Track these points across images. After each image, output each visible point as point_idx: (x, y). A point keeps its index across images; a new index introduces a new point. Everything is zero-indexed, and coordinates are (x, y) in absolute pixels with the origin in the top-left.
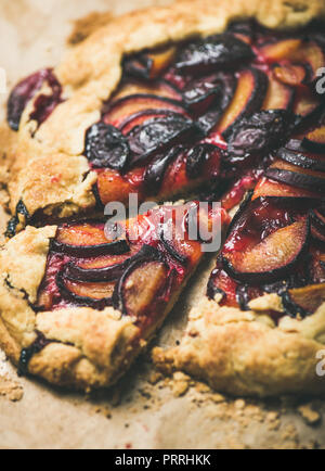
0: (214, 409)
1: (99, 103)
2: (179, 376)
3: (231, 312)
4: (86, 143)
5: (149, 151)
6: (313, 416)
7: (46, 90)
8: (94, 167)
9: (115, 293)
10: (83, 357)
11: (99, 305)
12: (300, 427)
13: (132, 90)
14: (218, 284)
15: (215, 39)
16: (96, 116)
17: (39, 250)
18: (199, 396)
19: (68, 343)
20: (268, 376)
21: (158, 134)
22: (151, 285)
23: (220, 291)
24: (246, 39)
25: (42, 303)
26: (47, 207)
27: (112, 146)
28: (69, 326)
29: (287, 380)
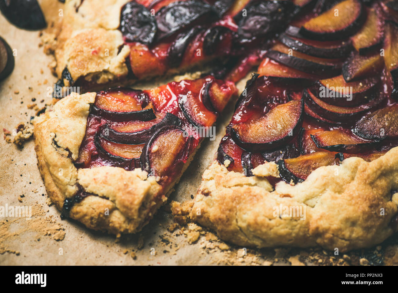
2: (192, 226)
3: (238, 177)
4: (121, 19)
5: (173, 30)
8: (127, 41)
9: (143, 155)
10: (115, 209)
11: (130, 165)
14: (227, 150)
17: (80, 114)
18: (209, 245)
19: (104, 197)
20: (266, 233)
21: (181, 16)
22: (173, 149)
23: (229, 158)
25: (83, 160)
26: (88, 74)
27: (144, 23)
28: (105, 182)
29: (281, 237)
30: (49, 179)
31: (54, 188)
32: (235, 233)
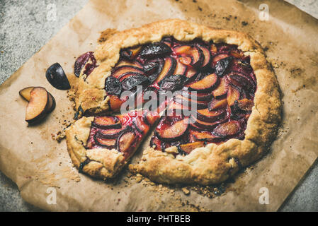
0: (151, 188)
1: (111, 68)
2: (138, 175)
3: (158, 153)
4: (106, 84)
6: (187, 192)
7: (90, 62)
8: (108, 94)
9: (116, 144)
10: (103, 167)
11: (110, 148)
12: (182, 195)
13: (124, 64)
14: (154, 141)
15: (157, 44)
16: (109, 73)
17: (87, 126)
18: (146, 183)
19: (98, 162)
20: (171, 177)
21: (134, 82)
22: (129, 141)
23: (155, 144)
24: (169, 45)
25: (88, 146)
26: (90, 109)
27: (116, 86)
28: (99, 155)
29: (178, 178)
30: (73, 155)
31: (75, 159)
32: (157, 177)
